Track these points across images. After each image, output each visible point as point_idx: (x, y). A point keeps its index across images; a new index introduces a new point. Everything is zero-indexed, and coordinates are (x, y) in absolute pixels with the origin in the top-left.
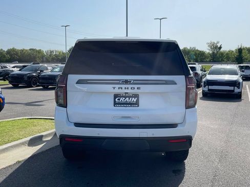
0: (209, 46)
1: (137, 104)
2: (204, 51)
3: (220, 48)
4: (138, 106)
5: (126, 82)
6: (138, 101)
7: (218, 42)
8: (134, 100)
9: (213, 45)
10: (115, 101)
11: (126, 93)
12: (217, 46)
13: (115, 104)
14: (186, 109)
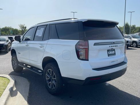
0: (20, 26)
2: (17, 29)
3: (26, 28)
6: (115, 52)
7: (24, 25)
9: (22, 26)
11: (112, 49)
12: (24, 27)
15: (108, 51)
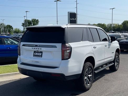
1: (41, 56)
4: (42, 57)
5: (36, 46)
6: (42, 55)
8: (41, 54)
10: (34, 54)
11: (38, 51)
13: (34, 55)
14: (62, 60)
15: (35, 52)
